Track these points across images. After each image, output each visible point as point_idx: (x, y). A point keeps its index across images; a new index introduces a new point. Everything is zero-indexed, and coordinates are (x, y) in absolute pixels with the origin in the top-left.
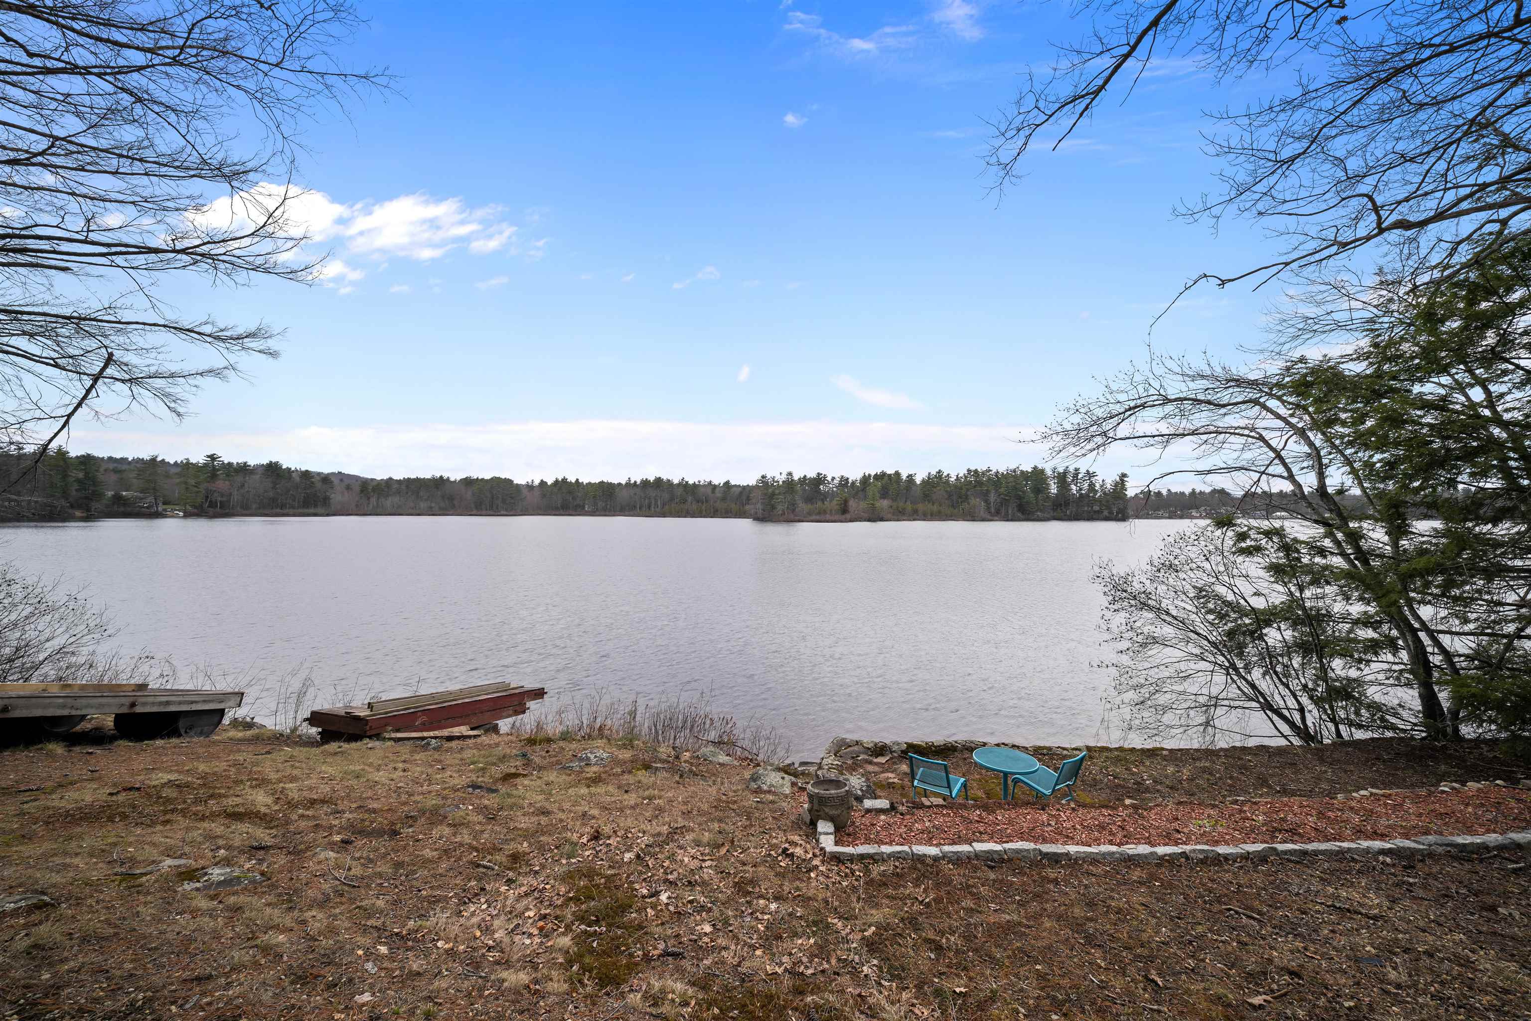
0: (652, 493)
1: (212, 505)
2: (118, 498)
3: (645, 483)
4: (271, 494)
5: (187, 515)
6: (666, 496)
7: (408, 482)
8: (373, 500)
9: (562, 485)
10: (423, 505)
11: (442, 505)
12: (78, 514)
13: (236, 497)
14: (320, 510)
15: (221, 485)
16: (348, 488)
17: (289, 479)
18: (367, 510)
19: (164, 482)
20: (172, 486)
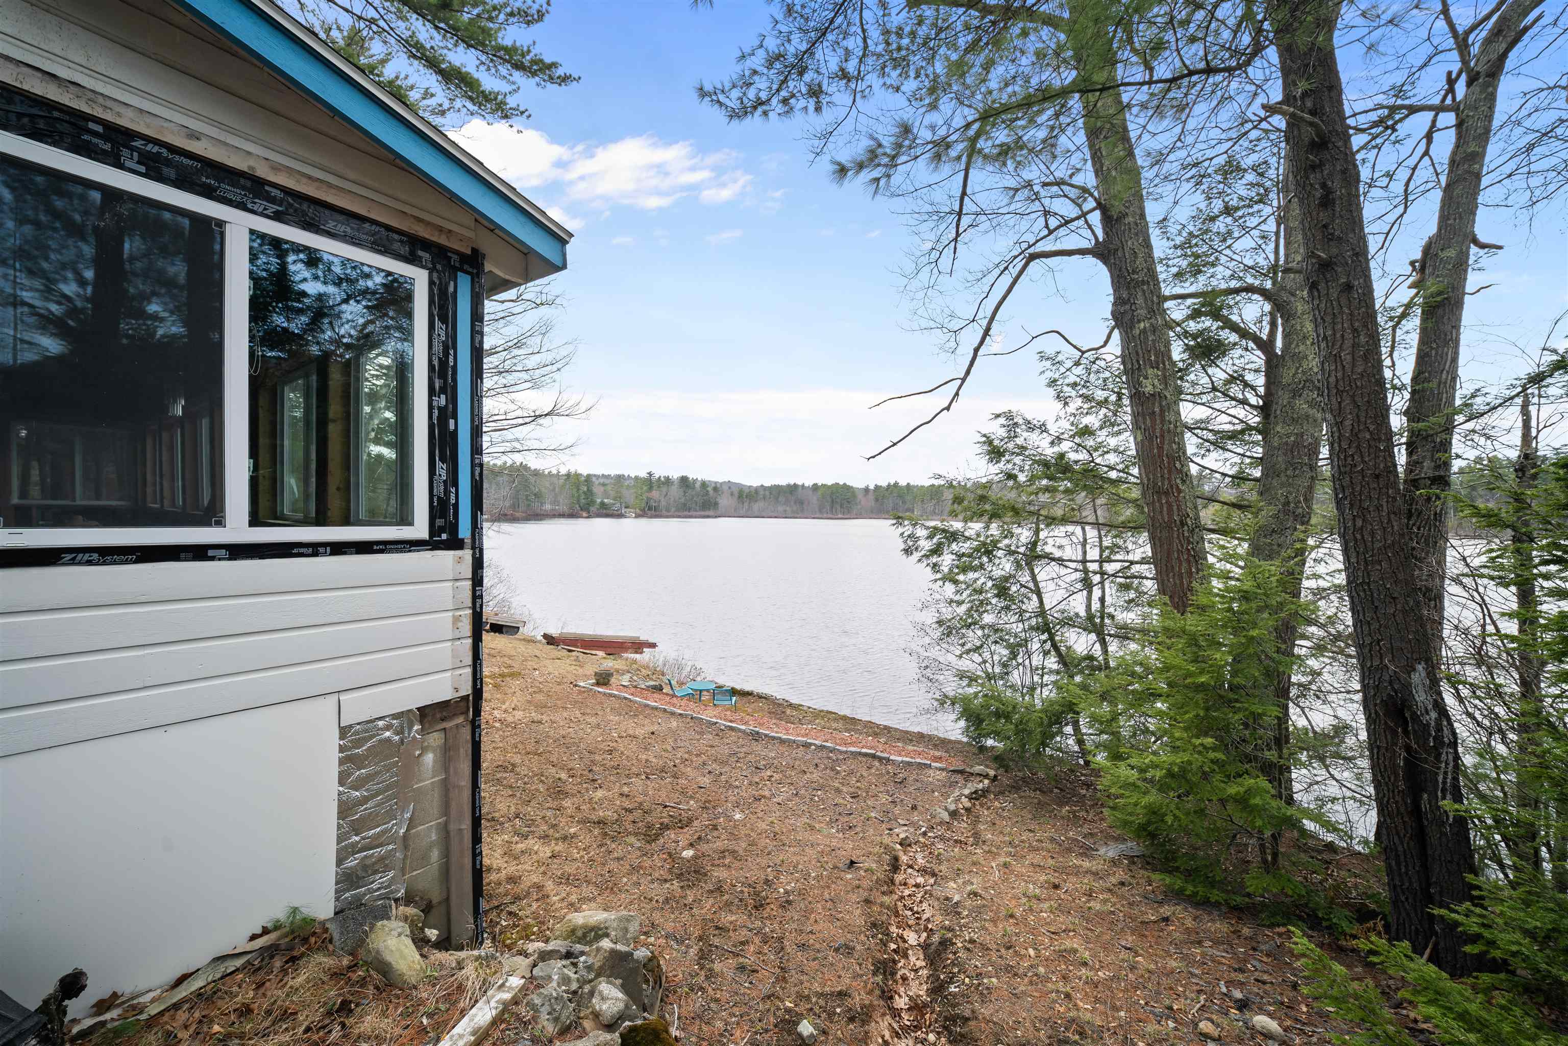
2: (603, 504)
5: (637, 516)
9: (894, 488)
10: (780, 509)
11: (794, 508)
12: (585, 514)
13: (663, 503)
14: (711, 513)
15: (655, 494)
16: (732, 494)
17: (694, 488)
18: (742, 512)
19: (625, 492)
20: (629, 496)
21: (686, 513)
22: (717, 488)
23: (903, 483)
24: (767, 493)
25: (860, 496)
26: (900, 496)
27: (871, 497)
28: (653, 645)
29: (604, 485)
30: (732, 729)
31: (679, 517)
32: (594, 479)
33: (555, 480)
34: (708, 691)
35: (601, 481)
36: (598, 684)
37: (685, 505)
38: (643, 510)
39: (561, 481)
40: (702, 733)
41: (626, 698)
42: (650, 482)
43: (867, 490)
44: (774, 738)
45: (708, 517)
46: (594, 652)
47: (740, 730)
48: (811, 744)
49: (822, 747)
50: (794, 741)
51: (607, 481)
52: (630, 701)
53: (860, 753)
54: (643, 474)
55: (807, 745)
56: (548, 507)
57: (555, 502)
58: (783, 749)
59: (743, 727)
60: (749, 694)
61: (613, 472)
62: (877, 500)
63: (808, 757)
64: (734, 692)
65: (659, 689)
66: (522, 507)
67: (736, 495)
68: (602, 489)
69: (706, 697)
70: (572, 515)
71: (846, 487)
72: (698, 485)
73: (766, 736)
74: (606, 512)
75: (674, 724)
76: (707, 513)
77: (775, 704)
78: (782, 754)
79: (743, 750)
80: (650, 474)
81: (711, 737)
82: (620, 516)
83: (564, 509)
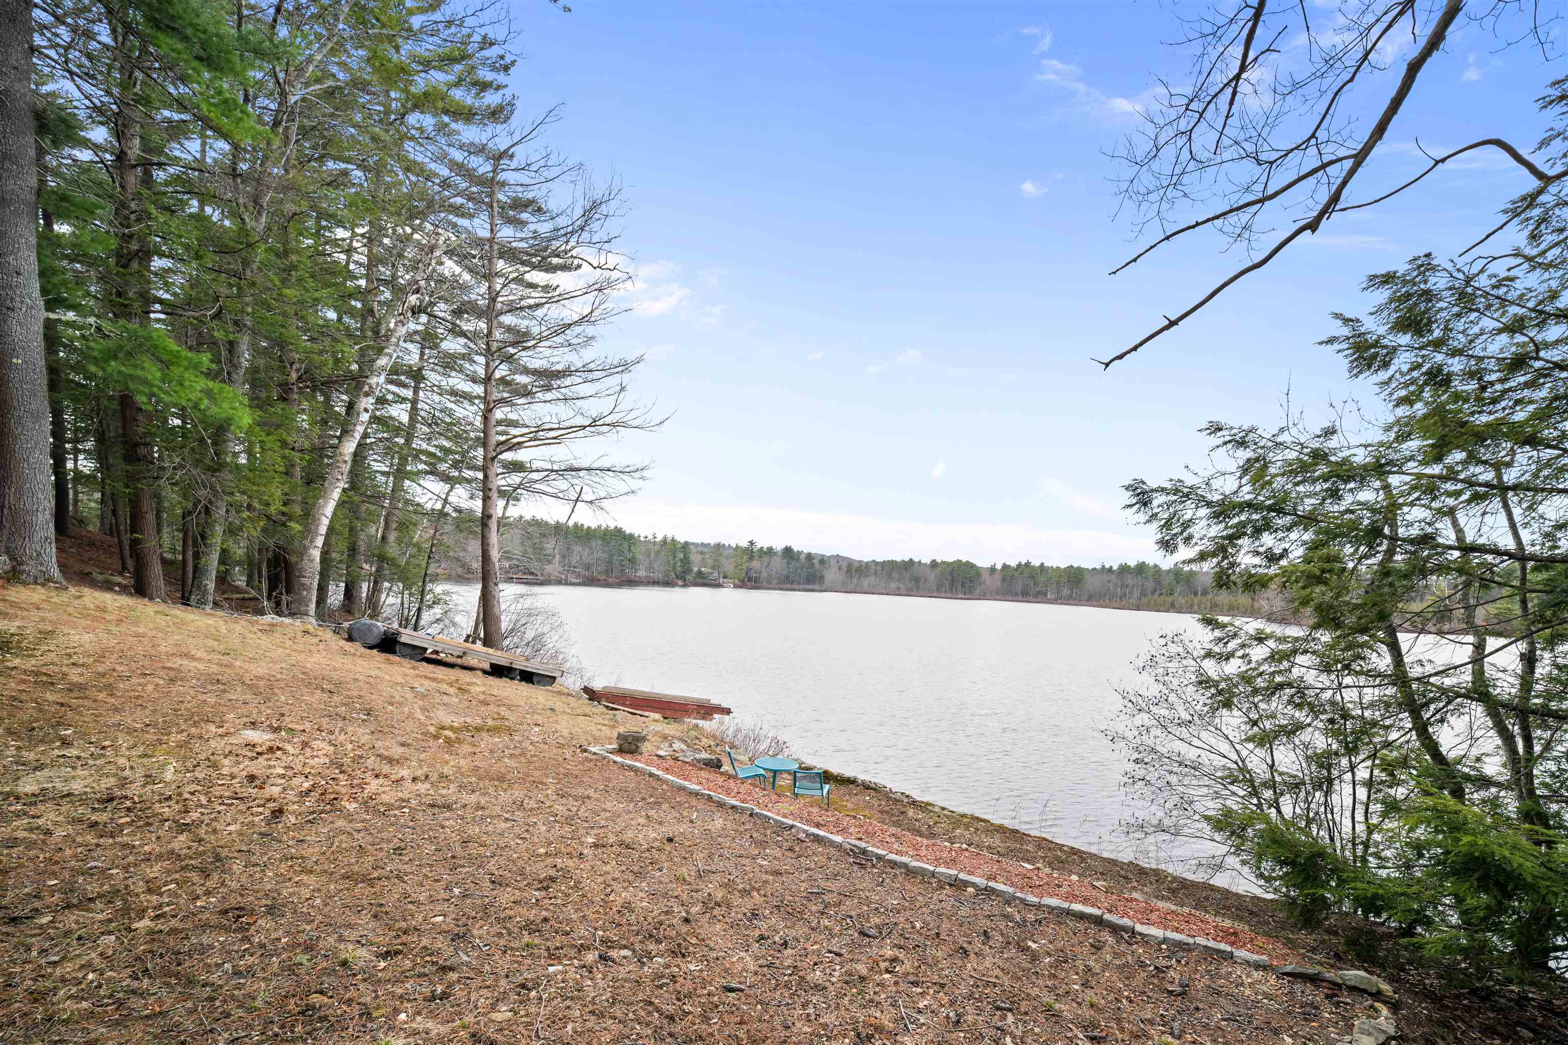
0: (1130, 580)
1: (750, 580)
2: (700, 573)
3: (1124, 569)
4: (786, 572)
5: (736, 586)
6: (1150, 585)
7: (884, 564)
8: (855, 580)
9: (1025, 568)
10: (893, 585)
11: (909, 585)
12: (680, 583)
13: (764, 574)
14: (816, 587)
15: (756, 564)
16: (840, 568)
17: (798, 560)
18: (849, 588)
19: (724, 562)
20: (728, 566)
21: (789, 586)
22: (823, 560)
23: (1036, 563)
24: (879, 568)
25: (985, 576)
26: (1032, 577)
27: (998, 577)
28: (728, 711)
29: (702, 553)
30: (818, 839)
31: (781, 589)
32: (692, 547)
33: (651, 546)
34: (788, 772)
35: (700, 549)
36: (621, 751)
37: (788, 577)
38: (742, 581)
39: (657, 547)
40: (762, 844)
41: (651, 775)
42: (750, 552)
43: (993, 570)
44: (894, 864)
45: (813, 590)
46: (646, 714)
47: (832, 843)
48: (966, 884)
49: (990, 892)
50: (933, 874)
51: (706, 550)
52: (658, 778)
53: (1068, 912)
54: (744, 544)
55: (958, 885)
56: (642, 573)
57: (650, 568)
58: (914, 888)
59: (838, 839)
60: (850, 781)
61: (713, 542)
62: (1004, 580)
63: (964, 911)
64: (827, 777)
65: (716, 765)
66: (616, 573)
67: (844, 568)
68: (700, 557)
69: (784, 781)
70: (668, 584)
71: (970, 565)
72: (802, 557)
73: (880, 858)
74: (703, 581)
75: (719, 823)
76: (811, 587)
77: (889, 799)
78: (913, 900)
79: (834, 886)
80: (751, 543)
81: (778, 853)
82: (719, 586)
83: (658, 576)
